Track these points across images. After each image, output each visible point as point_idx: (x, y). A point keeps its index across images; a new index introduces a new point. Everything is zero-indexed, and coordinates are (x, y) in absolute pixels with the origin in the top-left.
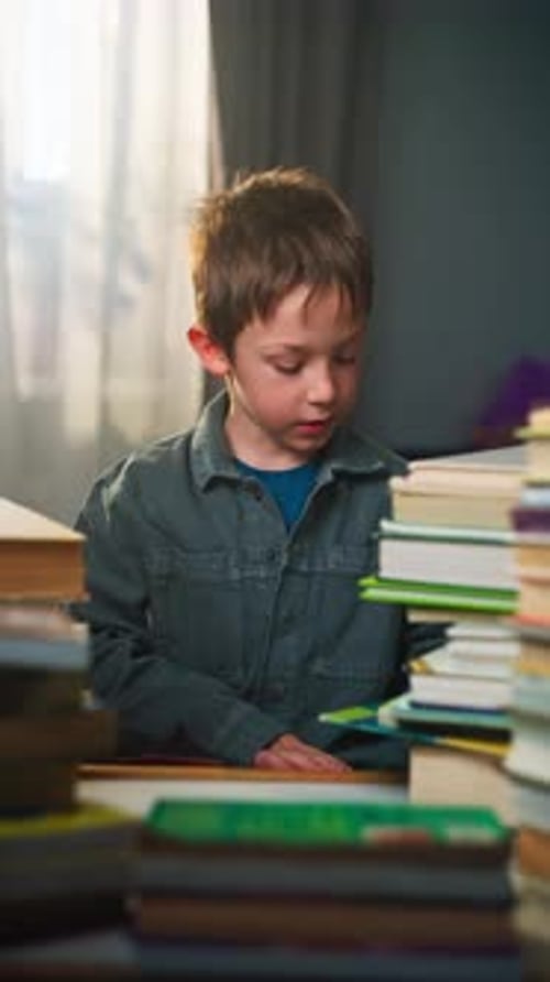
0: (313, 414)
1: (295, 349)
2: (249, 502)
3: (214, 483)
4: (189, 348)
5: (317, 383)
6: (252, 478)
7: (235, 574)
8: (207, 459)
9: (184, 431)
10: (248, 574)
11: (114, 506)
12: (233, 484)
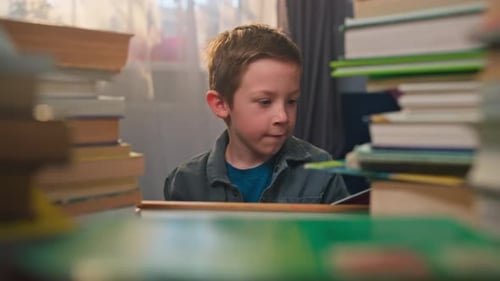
0: (275, 131)
1: (268, 93)
4: (207, 106)
5: (278, 112)
9: (205, 152)
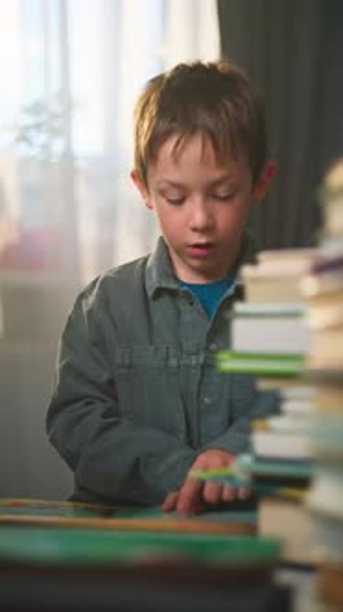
2: (184, 307)
3: (159, 292)
6: (185, 288)
7: (173, 362)
8: (154, 275)
10: (182, 362)
11: (90, 312)
12: (173, 293)
